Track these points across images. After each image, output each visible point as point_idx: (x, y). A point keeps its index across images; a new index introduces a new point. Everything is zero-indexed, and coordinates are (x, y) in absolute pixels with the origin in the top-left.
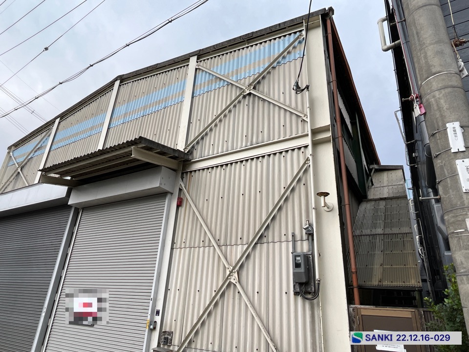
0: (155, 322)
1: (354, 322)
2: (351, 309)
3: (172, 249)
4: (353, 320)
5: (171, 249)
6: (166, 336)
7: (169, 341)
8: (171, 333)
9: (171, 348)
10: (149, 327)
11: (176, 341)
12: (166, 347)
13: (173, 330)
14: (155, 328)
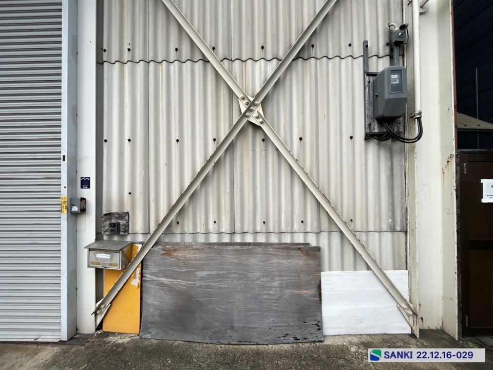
0: (83, 200)
3: (100, 63)
5: (97, 63)
6: (113, 221)
7: (122, 228)
8: (123, 215)
9: (129, 239)
10: (69, 209)
11: (138, 224)
12: (116, 238)
13: (127, 208)
14: (83, 210)
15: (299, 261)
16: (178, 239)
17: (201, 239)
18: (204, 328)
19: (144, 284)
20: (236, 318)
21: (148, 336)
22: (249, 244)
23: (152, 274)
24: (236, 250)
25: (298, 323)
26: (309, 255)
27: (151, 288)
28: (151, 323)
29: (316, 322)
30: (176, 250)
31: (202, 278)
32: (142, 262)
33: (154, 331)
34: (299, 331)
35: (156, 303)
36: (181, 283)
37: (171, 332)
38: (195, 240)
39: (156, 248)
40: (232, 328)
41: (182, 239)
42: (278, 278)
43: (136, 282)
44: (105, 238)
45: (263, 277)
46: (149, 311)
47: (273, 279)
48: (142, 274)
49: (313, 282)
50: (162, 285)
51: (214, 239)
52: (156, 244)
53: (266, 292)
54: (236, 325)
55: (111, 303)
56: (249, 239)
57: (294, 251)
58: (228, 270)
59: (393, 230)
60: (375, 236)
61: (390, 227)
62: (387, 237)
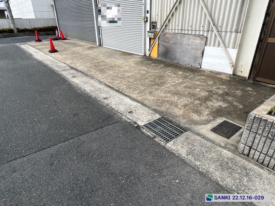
0: (147, 17)
6: (153, 24)
7: (155, 26)
8: (156, 23)
9: (157, 30)
10: (144, 20)
11: (159, 26)
12: (154, 30)
13: (157, 21)
14: (147, 21)
15: (198, 41)
16: (168, 31)
17: (173, 32)
18: (170, 58)
19: (159, 44)
20: (177, 56)
21: (158, 58)
22: (185, 34)
23: (160, 41)
24: (181, 35)
25: (194, 61)
26: (202, 39)
27: (160, 45)
28: (160, 55)
29: (199, 62)
30: (166, 34)
31: (171, 44)
32: (159, 37)
33: (160, 57)
34: (193, 64)
35: (161, 50)
36: (167, 45)
37: (163, 58)
38: (172, 32)
39: (162, 33)
40: (176, 59)
41: (169, 31)
42: (190, 46)
43: (157, 43)
44: (152, 30)
45: (186, 45)
46: (160, 52)
47: (189, 46)
48: (158, 41)
49: (202, 49)
50: (162, 45)
51: (177, 32)
52: (162, 32)
53: (186, 50)
54: (177, 58)
55: (152, 48)
56: (186, 32)
57: (198, 37)
58: (178, 41)
59: (237, 32)
60: (228, 34)
61: (235, 30)
62: (234, 34)
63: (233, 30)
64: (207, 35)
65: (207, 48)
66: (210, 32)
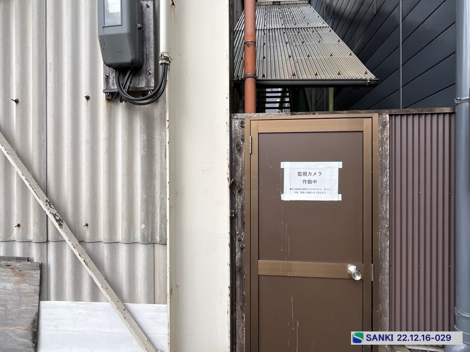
1: (240, 150)
2: (236, 123)
4: (238, 145)
26: (23, 275)
49: (26, 316)
57: (1, 269)
59: (150, 241)
60: (123, 250)
61: (143, 236)
62: (141, 251)
63: (138, 237)
64: (41, 256)
65: (50, 310)
66: (51, 246)
